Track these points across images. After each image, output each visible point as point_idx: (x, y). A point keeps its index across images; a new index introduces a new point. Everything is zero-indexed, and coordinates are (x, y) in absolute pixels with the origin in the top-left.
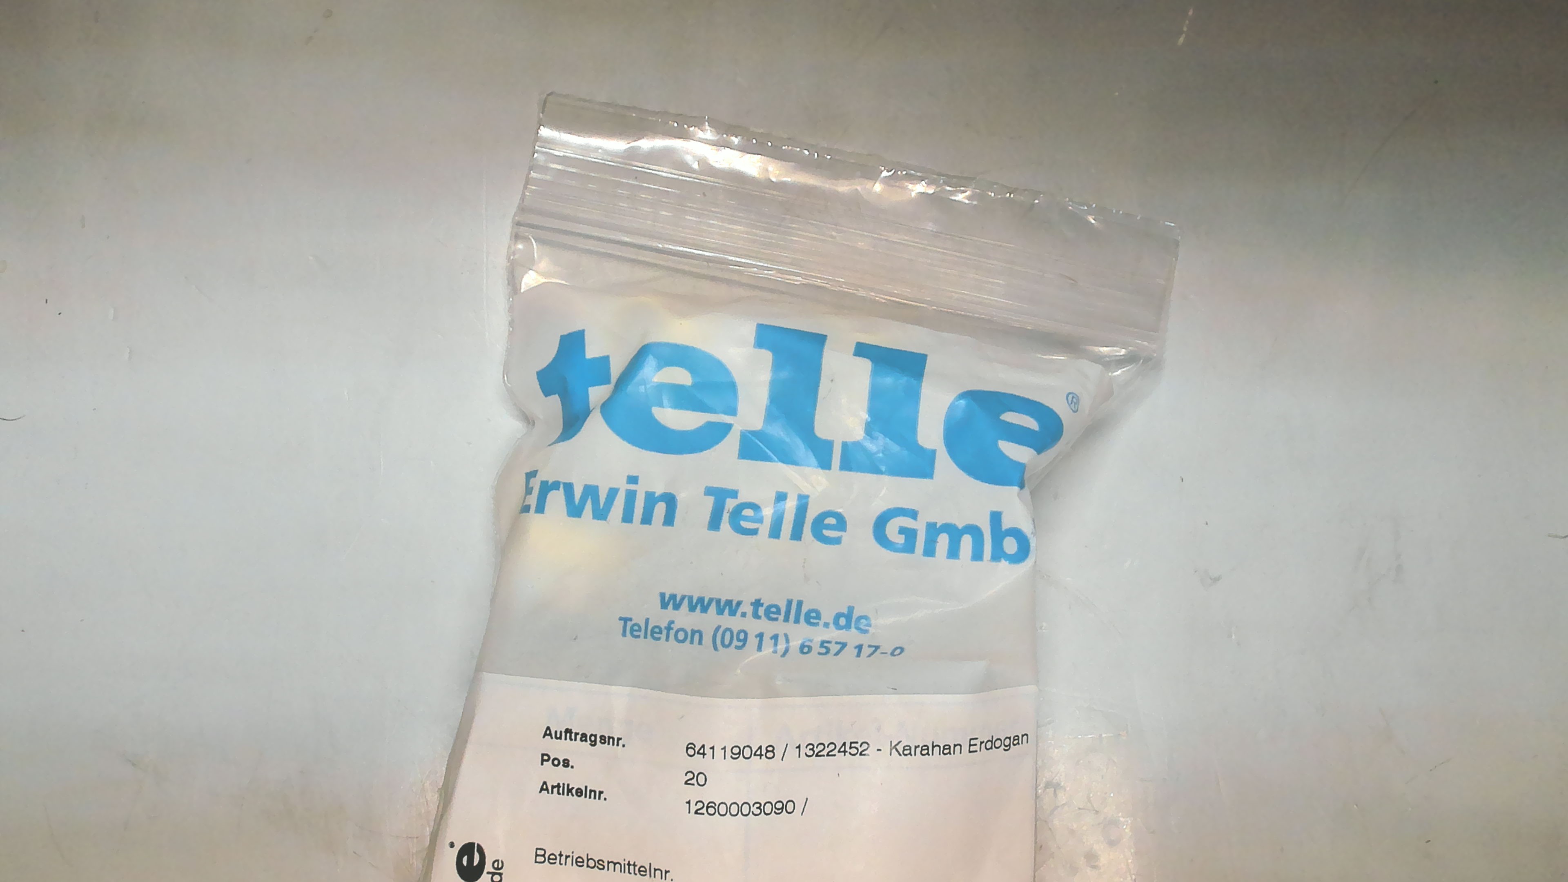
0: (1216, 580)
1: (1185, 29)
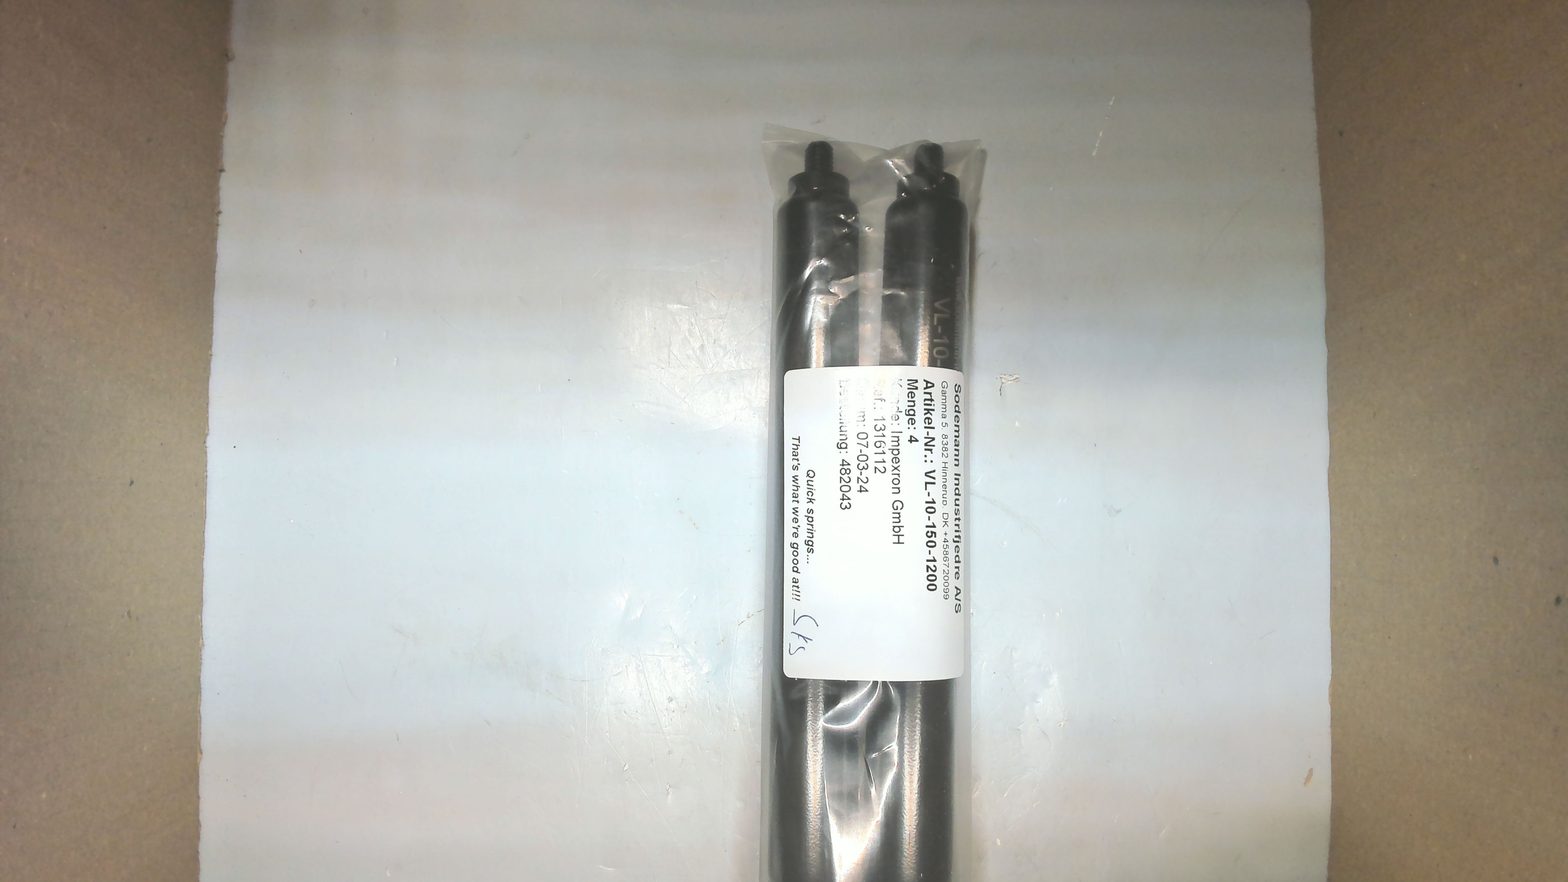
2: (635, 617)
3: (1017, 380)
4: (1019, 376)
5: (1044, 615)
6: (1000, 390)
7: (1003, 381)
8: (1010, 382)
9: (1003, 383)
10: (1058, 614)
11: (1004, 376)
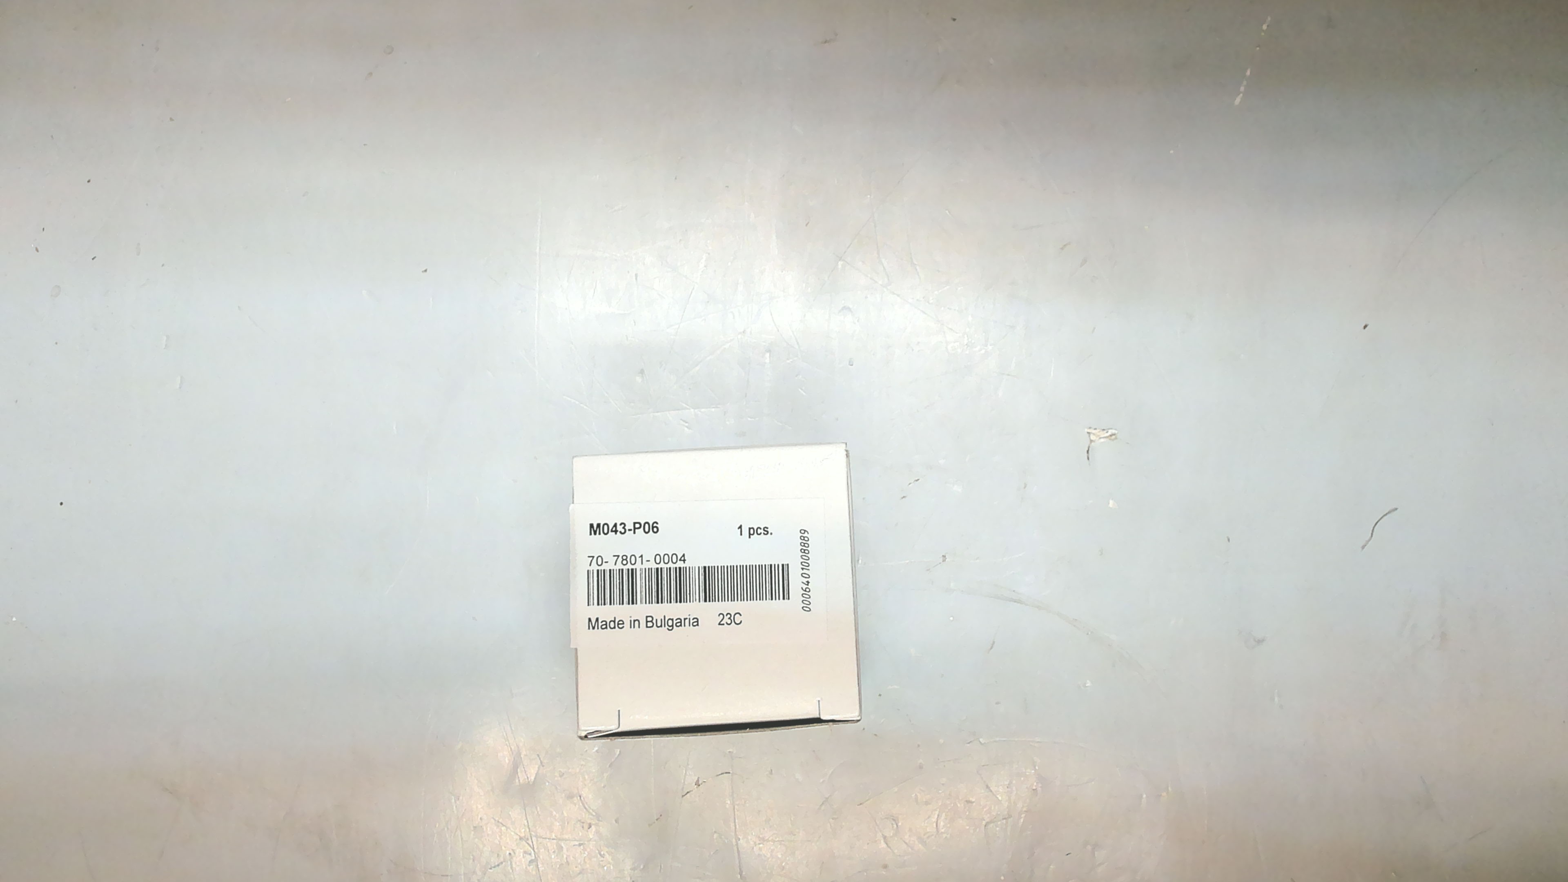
0: (1260, 642)
1: (1242, 89)
2: (527, 780)
3: (1113, 437)
4: (1116, 432)
5: (1144, 796)
6: (1088, 451)
7: (1093, 437)
8: (1102, 440)
9: (1091, 441)
10: (1164, 794)
11: (1094, 431)
